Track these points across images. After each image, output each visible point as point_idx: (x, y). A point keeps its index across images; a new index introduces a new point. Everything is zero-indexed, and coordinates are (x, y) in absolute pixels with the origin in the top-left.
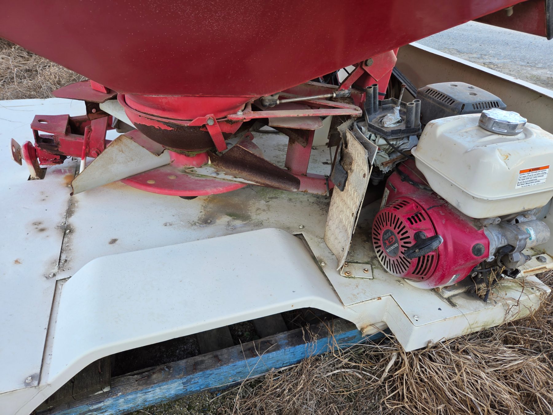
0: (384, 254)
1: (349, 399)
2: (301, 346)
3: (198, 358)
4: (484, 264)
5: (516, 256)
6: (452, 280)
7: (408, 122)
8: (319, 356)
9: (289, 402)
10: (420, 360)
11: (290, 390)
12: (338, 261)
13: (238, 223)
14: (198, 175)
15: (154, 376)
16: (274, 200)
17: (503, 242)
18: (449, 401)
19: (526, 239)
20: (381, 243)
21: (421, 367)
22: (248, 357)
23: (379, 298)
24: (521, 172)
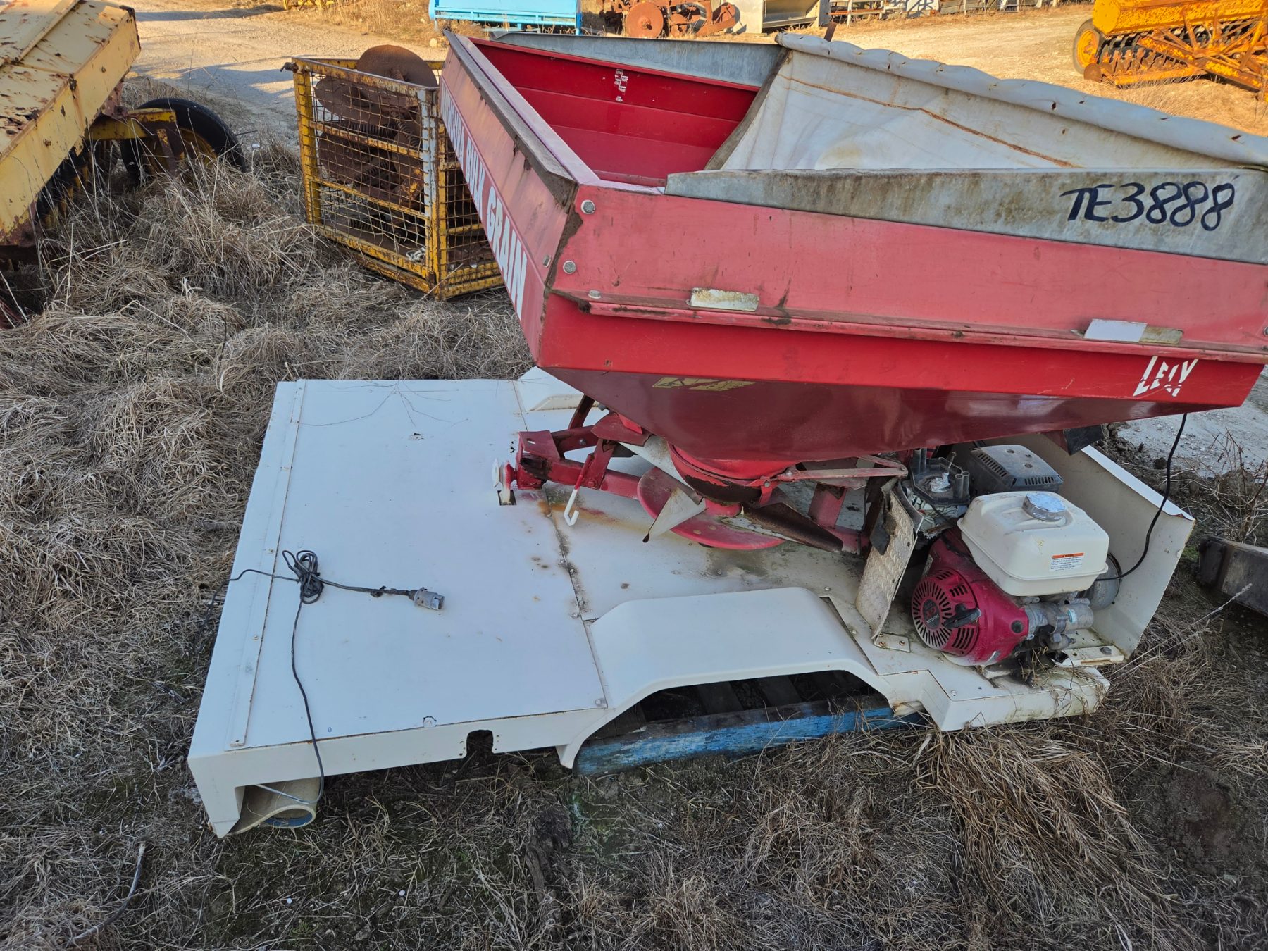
0: (923, 626)
1: (876, 780)
2: (827, 717)
3: (721, 716)
4: (1025, 643)
5: (1057, 637)
6: (993, 658)
7: (956, 492)
8: (844, 734)
9: (811, 774)
10: (956, 742)
11: (812, 763)
12: (872, 629)
13: (753, 578)
14: (736, 527)
15: (680, 727)
16: (791, 553)
17: (1044, 622)
18: (984, 786)
19: (1065, 620)
20: (921, 614)
21: (957, 748)
22: (772, 720)
23: (916, 672)
24: (1054, 557)
